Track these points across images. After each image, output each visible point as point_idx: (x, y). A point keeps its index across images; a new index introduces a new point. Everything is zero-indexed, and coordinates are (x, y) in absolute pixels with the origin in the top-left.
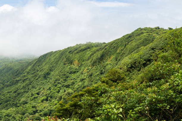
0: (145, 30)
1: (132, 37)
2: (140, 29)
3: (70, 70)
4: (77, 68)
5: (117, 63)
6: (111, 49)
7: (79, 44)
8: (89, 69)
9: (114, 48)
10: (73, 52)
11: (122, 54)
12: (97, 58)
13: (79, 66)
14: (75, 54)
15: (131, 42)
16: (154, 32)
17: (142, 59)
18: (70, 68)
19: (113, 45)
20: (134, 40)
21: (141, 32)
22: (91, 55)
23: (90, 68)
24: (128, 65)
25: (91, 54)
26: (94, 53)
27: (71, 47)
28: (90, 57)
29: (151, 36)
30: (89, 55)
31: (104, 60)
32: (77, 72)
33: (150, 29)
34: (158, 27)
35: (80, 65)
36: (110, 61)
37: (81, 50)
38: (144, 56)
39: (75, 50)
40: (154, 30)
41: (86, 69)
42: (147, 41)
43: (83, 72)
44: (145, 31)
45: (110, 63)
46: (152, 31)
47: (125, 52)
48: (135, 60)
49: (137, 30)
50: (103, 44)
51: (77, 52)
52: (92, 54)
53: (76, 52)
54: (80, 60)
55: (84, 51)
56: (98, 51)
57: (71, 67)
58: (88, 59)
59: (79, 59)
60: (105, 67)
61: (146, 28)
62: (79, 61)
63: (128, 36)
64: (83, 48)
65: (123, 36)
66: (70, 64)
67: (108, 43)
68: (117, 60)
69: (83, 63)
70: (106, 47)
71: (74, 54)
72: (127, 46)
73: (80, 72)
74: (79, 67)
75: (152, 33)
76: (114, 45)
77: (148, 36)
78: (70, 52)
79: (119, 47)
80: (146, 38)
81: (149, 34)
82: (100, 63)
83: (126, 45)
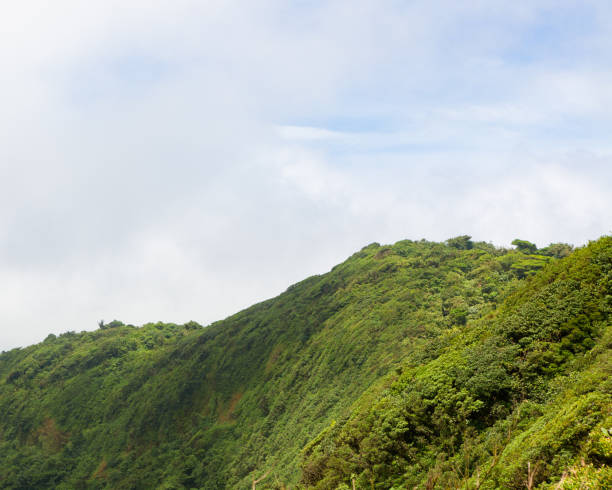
0: (403, 254)
1: (336, 288)
2: (375, 252)
3: (17, 472)
4: (57, 457)
5: (270, 426)
6: (235, 355)
7: (64, 332)
8: (120, 461)
9: (249, 347)
10: (31, 378)
11: (290, 376)
12: (161, 406)
13: (67, 450)
14: (42, 387)
15: (338, 315)
16: (450, 262)
18: (16, 462)
19: (240, 336)
20: (351, 307)
21: (382, 264)
22: (127, 392)
23: (124, 456)
24: (393, 424)
25: (125, 383)
26: (145, 378)
27: (18, 351)
28: (121, 402)
29: (437, 283)
30: (117, 390)
31: (198, 411)
32: (58, 480)
33: (428, 251)
34: (467, 238)
35: (69, 445)
36: (233, 417)
37: (72, 367)
39: (42, 367)
40: (447, 251)
41: (103, 464)
42: (418, 306)
43: (88, 481)
44: (404, 260)
45: (231, 430)
46: (437, 259)
47: (307, 367)
48: (430, 398)
49: (361, 255)
50: (186, 332)
51: (56, 378)
52: (131, 385)
53: (46, 375)
54: (72, 419)
55: (89, 372)
56: (164, 366)
57: (21, 456)
58: (115, 412)
59: (67, 414)
60: (207, 447)
61: (407, 243)
62: (63, 422)
63: (319, 285)
64: (82, 351)
65: (291, 289)
66: (16, 441)
67: (215, 325)
68: (266, 413)
69: (86, 432)
70: (205, 347)
71: (37, 389)
72: (315, 338)
73: (74, 480)
74: (68, 453)
75: (437, 265)
76: (251, 336)
77: (419, 282)
78: (16, 375)
79: (272, 343)
80: (412, 292)
81: (426, 274)
82: (182, 429)
83: (308, 334)
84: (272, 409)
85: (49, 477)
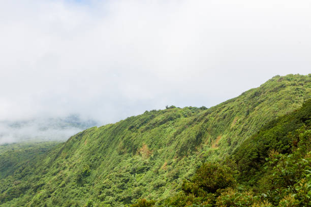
0: (289, 80)
1: (261, 94)
2: (277, 79)
3: (131, 166)
4: (147, 161)
6: (219, 121)
7: (151, 110)
8: (172, 163)
9: (224, 118)
10: (138, 128)
11: (240, 130)
12: (189, 141)
13: (151, 158)
14: (142, 132)
15: (260, 105)
16: (308, 84)
17: (280, 142)
18: (131, 162)
19: (221, 113)
20: (266, 102)
21: (280, 84)
22: (175, 135)
23: (174, 160)
24: (252, 154)
25: (175, 131)
26: (183, 129)
27: (133, 117)
28: (173, 139)
29: (302, 92)
30: (172, 134)
31: (204, 143)
32: (147, 170)
33: (299, 79)
35: (152, 156)
36: (216, 146)
37: (154, 124)
38: (284, 135)
39: (142, 124)
40: (307, 79)
41: (165, 163)
42: (293, 102)
43: (159, 170)
44: (289, 82)
45: (216, 151)
46: (303, 82)
47: (247, 126)
48: (267, 144)
49: (272, 80)
50: (200, 111)
51: (147, 129)
52: (177, 132)
53: (144, 127)
54: (153, 145)
55: (161, 126)
56: (190, 124)
57: (133, 160)
58: (171, 143)
59: (152, 143)
60: (206, 158)
61: (291, 75)
62: (150, 146)
63: (253, 92)
64: (159, 118)
65: (243, 94)
66: (132, 153)
67: (212, 108)
68: (230, 145)
69: (159, 151)
70: (207, 117)
71: (140, 132)
72: (251, 114)
73: (154, 170)
74: (151, 159)
75: (302, 85)
76: (226, 113)
77: (294, 92)
78: (132, 127)
79: (234, 116)
80: (291, 96)
81: (297, 89)
82: (196, 150)
83: (248, 112)
84: (232, 143)
85: (144, 168)
